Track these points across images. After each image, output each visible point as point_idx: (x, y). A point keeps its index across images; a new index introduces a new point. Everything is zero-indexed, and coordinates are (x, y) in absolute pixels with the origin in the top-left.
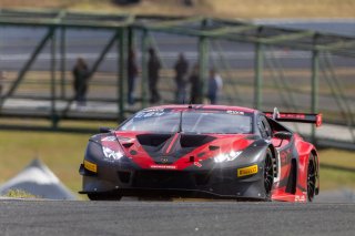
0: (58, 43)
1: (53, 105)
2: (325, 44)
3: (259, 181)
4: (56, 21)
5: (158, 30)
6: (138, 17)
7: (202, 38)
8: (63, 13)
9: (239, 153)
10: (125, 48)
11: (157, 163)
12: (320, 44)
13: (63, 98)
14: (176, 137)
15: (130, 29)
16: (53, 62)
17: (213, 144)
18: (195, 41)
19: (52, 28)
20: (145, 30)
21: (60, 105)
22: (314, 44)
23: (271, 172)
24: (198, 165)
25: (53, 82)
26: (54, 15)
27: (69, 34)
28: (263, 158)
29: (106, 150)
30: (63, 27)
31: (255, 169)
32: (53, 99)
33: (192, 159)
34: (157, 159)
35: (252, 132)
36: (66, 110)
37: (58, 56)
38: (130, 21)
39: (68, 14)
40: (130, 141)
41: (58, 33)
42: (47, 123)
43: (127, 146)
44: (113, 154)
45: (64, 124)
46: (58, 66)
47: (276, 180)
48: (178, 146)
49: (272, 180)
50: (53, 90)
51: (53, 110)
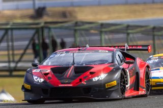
0: (10, 37)
1: (9, 65)
2: (132, 30)
3: (118, 89)
4: (9, 27)
5: (55, 28)
6: (46, 23)
7: (75, 30)
8: (11, 23)
9: (106, 75)
10: (41, 37)
11: (62, 83)
12: (130, 30)
13: (13, 61)
14: (72, 68)
15: (42, 28)
16: (8, 46)
17: (92, 70)
18: (72, 32)
19: (7, 30)
20: (49, 29)
21: (13, 65)
22: (127, 30)
23: (124, 83)
24: (84, 83)
25: (8, 55)
26: (7, 24)
27: (15, 32)
28: (119, 76)
29: (35, 78)
30: (12, 29)
31: (115, 83)
32: (9, 62)
33: (81, 80)
34: (62, 81)
35: (113, 62)
36: (16, 67)
37: (10, 43)
38: (42, 25)
39: (14, 23)
40: (47, 72)
41: (10, 32)
42: (7, 73)
43: (46, 74)
44: (39, 79)
45: (15, 73)
46: (10, 48)
47: (127, 86)
48: (73, 73)
49: (125, 86)
50: (9, 58)
51: (9, 67)
